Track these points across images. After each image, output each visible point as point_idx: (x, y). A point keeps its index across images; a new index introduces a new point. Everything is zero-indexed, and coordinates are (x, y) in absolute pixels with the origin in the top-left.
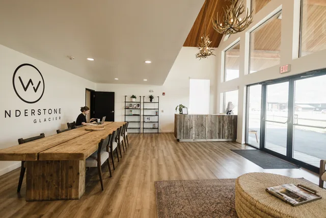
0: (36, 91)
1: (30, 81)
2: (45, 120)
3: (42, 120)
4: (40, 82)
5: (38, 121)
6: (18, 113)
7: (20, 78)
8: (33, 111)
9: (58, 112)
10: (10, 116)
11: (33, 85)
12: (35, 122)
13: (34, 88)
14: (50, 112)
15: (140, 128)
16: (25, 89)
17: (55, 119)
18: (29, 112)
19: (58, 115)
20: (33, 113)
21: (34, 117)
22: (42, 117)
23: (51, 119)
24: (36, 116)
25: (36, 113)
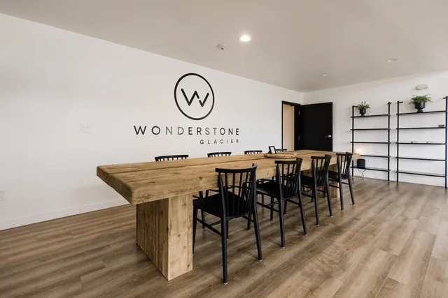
0: (202, 105)
1: (196, 93)
2: (215, 142)
3: (212, 142)
4: (208, 94)
5: (206, 142)
6: (181, 131)
7: (182, 90)
8: (199, 130)
9: (234, 132)
10: (171, 133)
11: (198, 98)
12: (202, 142)
13: (200, 101)
14: (223, 133)
15: (388, 171)
16: (189, 103)
17: (230, 141)
18: (194, 131)
19: (234, 137)
20: (199, 131)
21: (200, 137)
22: (211, 137)
23: (225, 141)
24: (203, 136)
25: (203, 132)
